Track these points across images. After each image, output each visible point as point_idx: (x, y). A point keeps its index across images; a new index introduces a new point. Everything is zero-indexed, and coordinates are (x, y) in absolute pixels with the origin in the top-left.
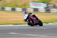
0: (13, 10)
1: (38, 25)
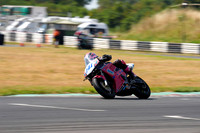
0: (175, 49)
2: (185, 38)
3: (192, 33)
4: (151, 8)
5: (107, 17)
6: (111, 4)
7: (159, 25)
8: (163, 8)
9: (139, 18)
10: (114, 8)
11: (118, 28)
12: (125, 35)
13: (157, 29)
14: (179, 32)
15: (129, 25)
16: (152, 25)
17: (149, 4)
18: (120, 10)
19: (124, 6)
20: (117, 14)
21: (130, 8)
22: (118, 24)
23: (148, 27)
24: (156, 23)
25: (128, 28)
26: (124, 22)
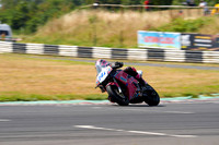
0: (86, 53)
1: (144, 103)
2: (96, 42)
3: (104, 36)
4: (59, 9)
5: (10, 17)
6: (15, 4)
7: (68, 28)
8: (72, 8)
9: (46, 19)
10: (18, 8)
11: (22, 30)
12: (30, 37)
13: (66, 32)
14: (90, 35)
15: (35, 26)
16: (60, 27)
17: (56, 4)
18: (25, 10)
19: (29, 6)
20: (22, 15)
21: (36, 8)
22: (23, 26)
23: (56, 29)
24: (65, 25)
25: (33, 30)
26: (29, 23)
